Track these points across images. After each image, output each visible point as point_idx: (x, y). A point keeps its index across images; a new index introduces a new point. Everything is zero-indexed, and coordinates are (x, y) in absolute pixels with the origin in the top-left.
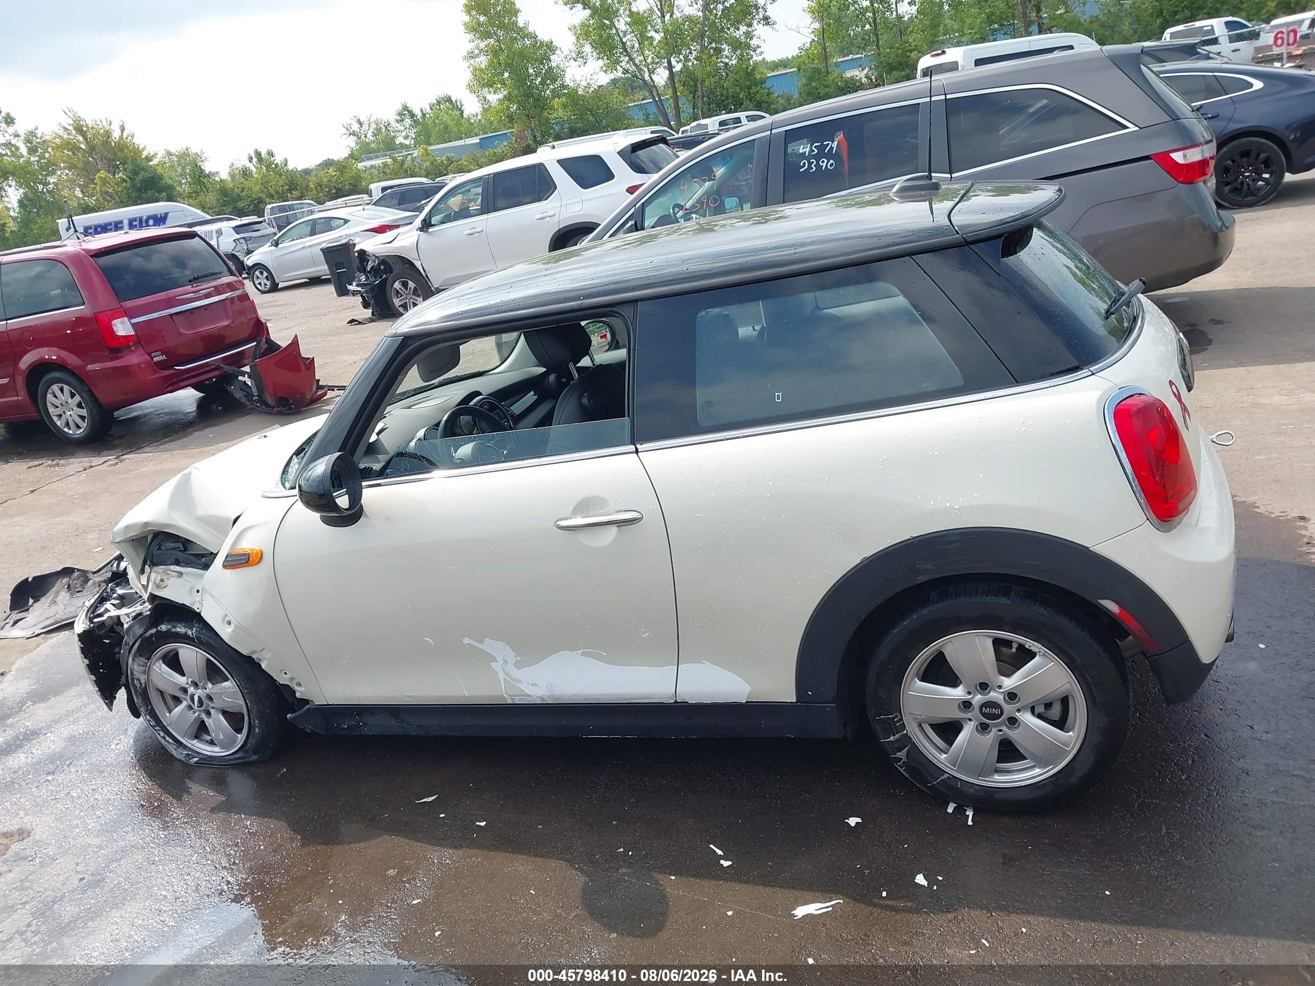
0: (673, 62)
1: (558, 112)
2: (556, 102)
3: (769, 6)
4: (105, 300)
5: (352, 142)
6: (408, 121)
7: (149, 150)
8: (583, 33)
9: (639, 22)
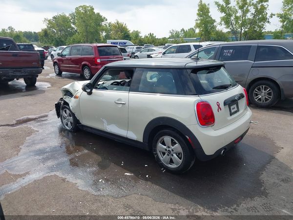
0: (242, 28)
1: (213, 35)
2: (213, 33)
3: (270, 19)
4: (97, 55)
5: (170, 34)
6: (183, 32)
7: (129, 30)
8: (223, 19)
9: (237, 18)
